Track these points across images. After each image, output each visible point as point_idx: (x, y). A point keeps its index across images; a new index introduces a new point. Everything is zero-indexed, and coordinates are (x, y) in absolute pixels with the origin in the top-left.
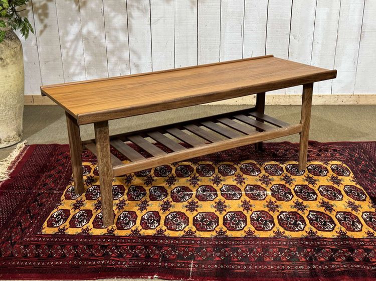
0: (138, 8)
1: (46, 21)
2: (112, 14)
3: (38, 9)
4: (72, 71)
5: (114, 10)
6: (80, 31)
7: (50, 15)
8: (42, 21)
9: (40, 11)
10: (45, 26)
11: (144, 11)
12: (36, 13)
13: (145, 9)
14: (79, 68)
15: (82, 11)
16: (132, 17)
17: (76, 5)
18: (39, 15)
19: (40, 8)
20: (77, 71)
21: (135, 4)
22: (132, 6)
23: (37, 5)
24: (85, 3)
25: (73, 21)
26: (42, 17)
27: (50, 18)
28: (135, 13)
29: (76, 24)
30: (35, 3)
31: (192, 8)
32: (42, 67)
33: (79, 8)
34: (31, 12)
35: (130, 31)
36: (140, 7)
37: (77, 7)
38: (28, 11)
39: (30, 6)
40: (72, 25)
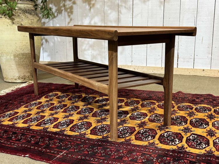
0: (125, 7)
1: (72, 16)
2: (109, 12)
3: (68, 9)
4: (84, 48)
5: (110, 9)
6: (90, 23)
7: (74, 13)
8: (69, 16)
9: (69, 10)
10: (71, 20)
11: (129, 9)
12: (67, 11)
13: (130, 8)
14: (88, 46)
15: (92, 10)
16: (121, 13)
17: (89, 6)
18: (68, 13)
19: (69, 8)
20: (87, 48)
21: (124, 5)
22: (122, 6)
23: (67, 7)
24: (94, 5)
25: (87, 16)
26: (70, 14)
27: (74, 15)
28: (123, 10)
29: (88, 18)
30: (66, 6)
31: (160, 6)
32: (67, 45)
33: (90, 8)
34: (64, 11)
35: (120, 22)
36: (127, 6)
37: (89, 7)
38: (62, 10)
39: (63, 7)
40: (85, 18)
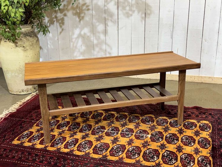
0: (111, 21)
1: (63, 27)
2: (97, 24)
3: (59, 20)
5: (98, 21)
6: (80, 33)
7: (65, 24)
8: (61, 27)
9: (60, 21)
10: (63, 30)
11: (114, 22)
12: (58, 22)
14: (79, 53)
15: (82, 22)
16: (108, 26)
17: (79, 18)
18: (60, 23)
19: (60, 20)
21: (110, 18)
22: (108, 19)
23: (59, 18)
24: (83, 17)
25: (77, 27)
26: (61, 25)
28: (110, 23)
29: (78, 29)
30: (58, 17)
31: (142, 21)
33: (80, 20)
34: (56, 22)
35: (107, 34)
36: (113, 20)
37: (79, 19)
38: (54, 21)
39: (55, 18)
40: (76, 29)
